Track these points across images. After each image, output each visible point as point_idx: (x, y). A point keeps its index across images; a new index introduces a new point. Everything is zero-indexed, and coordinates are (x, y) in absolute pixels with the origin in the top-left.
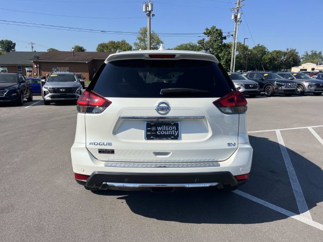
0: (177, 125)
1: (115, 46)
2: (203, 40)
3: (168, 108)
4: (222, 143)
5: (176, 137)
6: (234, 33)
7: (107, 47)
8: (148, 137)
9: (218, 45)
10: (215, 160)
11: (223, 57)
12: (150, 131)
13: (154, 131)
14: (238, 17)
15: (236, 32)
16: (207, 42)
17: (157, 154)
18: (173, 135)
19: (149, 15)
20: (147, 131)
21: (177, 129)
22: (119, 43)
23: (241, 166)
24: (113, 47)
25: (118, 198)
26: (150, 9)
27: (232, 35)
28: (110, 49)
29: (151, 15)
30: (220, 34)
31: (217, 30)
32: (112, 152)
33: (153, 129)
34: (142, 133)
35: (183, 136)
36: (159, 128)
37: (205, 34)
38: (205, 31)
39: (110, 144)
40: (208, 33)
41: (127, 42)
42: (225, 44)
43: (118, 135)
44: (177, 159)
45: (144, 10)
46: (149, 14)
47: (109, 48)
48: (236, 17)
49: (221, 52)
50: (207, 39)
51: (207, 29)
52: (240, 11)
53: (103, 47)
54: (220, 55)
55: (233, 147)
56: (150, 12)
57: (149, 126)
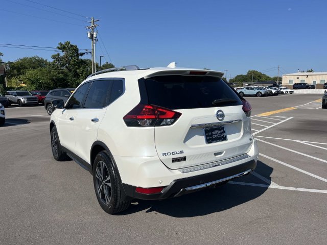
0: (223, 128)
2: (59, 54)
3: (223, 116)
5: (225, 139)
6: (92, 51)
8: (209, 141)
9: (75, 61)
11: (82, 73)
12: (208, 136)
13: (210, 136)
14: (95, 36)
15: (93, 49)
16: (62, 58)
17: (216, 154)
18: (223, 137)
20: (206, 136)
21: (224, 133)
27: (90, 52)
30: (76, 50)
31: (72, 46)
32: (184, 159)
33: (210, 134)
34: (203, 138)
35: (228, 136)
36: (213, 133)
37: (58, 48)
38: (59, 46)
39: (182, 152)
40: (63, 48)
42: (82, 60)
43: (186, 143)
48: (92, 36)
49: (79, 68)
50: (62, 54)
51: (61, 44)
52: (95, 30)
54: (78, 71)
57: (206, 131)
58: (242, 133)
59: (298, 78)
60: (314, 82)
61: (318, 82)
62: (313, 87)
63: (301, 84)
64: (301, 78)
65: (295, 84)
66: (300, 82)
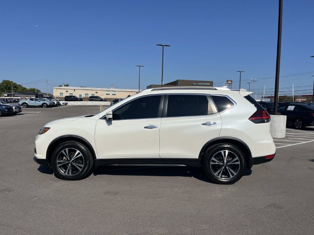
59: (67, 91)
60: (80, 95)
61: (83, 96)
62: (81, 100)
63: (71, 97)
64: (70, 92)
65: (66, 97)
66: (69, 95)
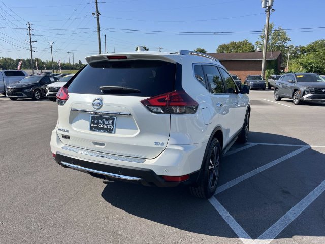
0: (113, 120)
1: (236, 47)
4: (149, 141)
5: (111, 131)
7: (228, 48)
8: (92, 128)
10: (143, 157)
12: (94, 123)
13: (95, 124)
17: (96, 143)
18: (109, 129)
19: (268, 11)
20: (92, 123)
21: (113, 124)
22: (240, 43)
23: (165, 167)
24: (234, 47)
25: (103, 182)
26: (269, 5)
28: (231, 50)
29: (271, 10)
32: (68, 137)
33: (96, 121)
34: (88, 124)
35: (117, 130)
36: (100, 122)
39: (67, 131)
41: (249, 41)
44: (111, 151)
45: (263, 6)
46: (269, 9)
47: (229, 49)
53: (223, 48)
55: (160, 146)
56: (270, 7)
57: (93, 118)
58: (138, 131)
